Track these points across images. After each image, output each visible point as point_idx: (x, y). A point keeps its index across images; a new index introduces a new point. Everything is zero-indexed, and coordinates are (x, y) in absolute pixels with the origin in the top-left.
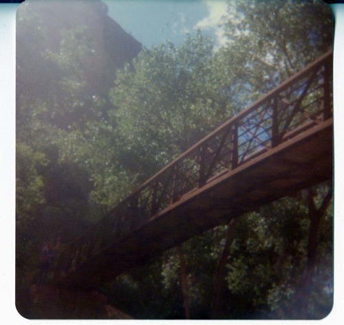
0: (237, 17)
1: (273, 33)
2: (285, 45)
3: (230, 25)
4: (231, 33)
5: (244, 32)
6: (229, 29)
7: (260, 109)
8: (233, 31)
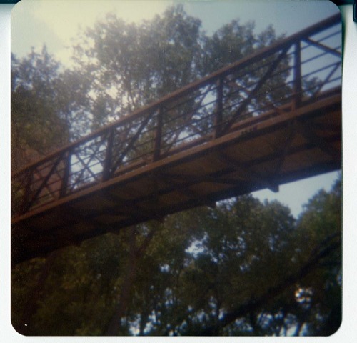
0: (86, 42)
1: (119, 67)
2: (129, 81)
3: (78, 48)
4: (78, 57)
5: (91, 59)
6: (76, 53)
7: (99, 139)
8: (81, 55)
